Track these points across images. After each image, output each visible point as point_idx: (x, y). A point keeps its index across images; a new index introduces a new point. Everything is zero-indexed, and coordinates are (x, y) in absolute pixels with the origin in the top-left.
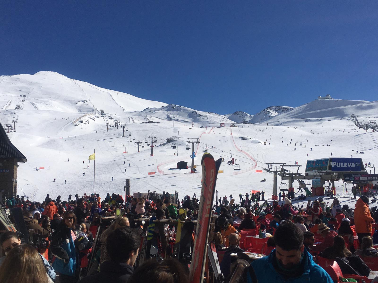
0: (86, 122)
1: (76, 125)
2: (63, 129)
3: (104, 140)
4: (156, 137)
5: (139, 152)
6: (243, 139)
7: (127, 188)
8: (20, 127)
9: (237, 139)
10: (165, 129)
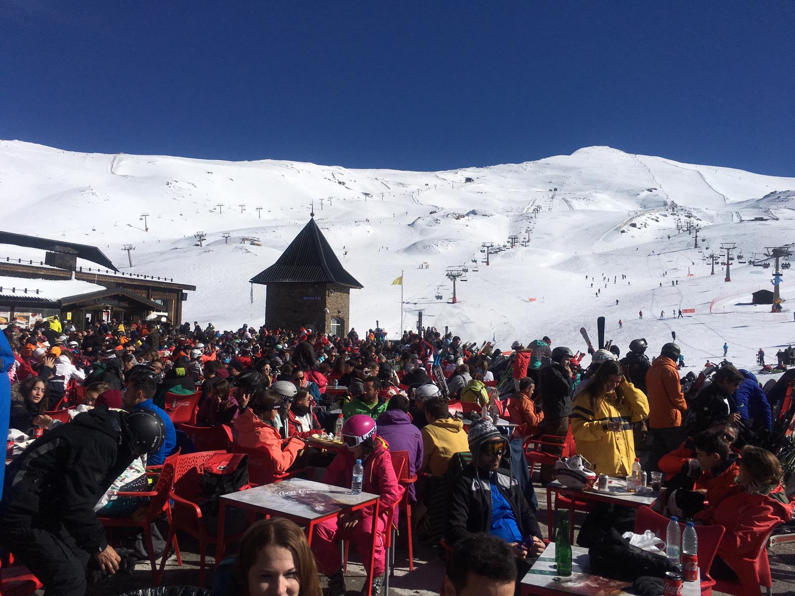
0: (642, 224)
1: (623, 232)
2: (601, 239)
3: (659, 254)
4: (736, 247)
5: (713, 272)
8: (537, 238)
10: (782, 231)
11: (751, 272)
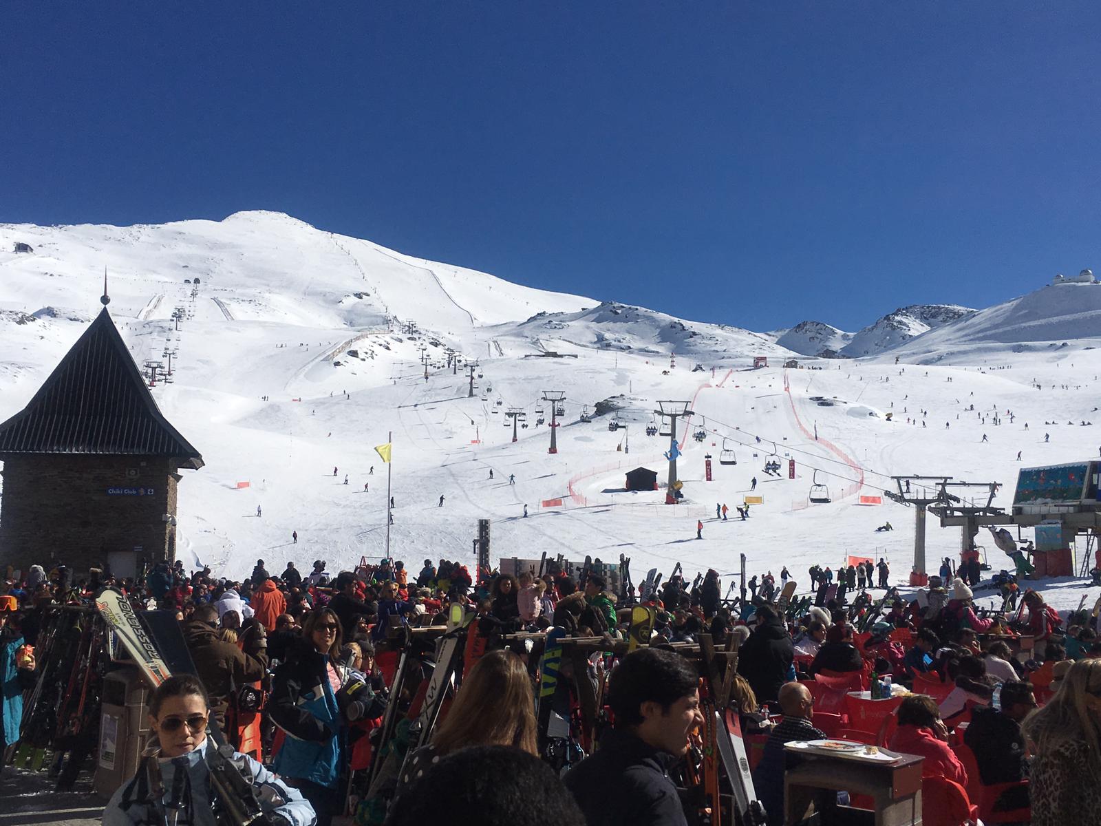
0: (366, 353)
1: (337, 364)
2: (302, 376)
3: (416, 406)
4: (565, 399)
5: (516, 440)
6: (824, 405)
7: (483, 544)
8: (184, 368)
9: (804, 403)
10: (590, 375)
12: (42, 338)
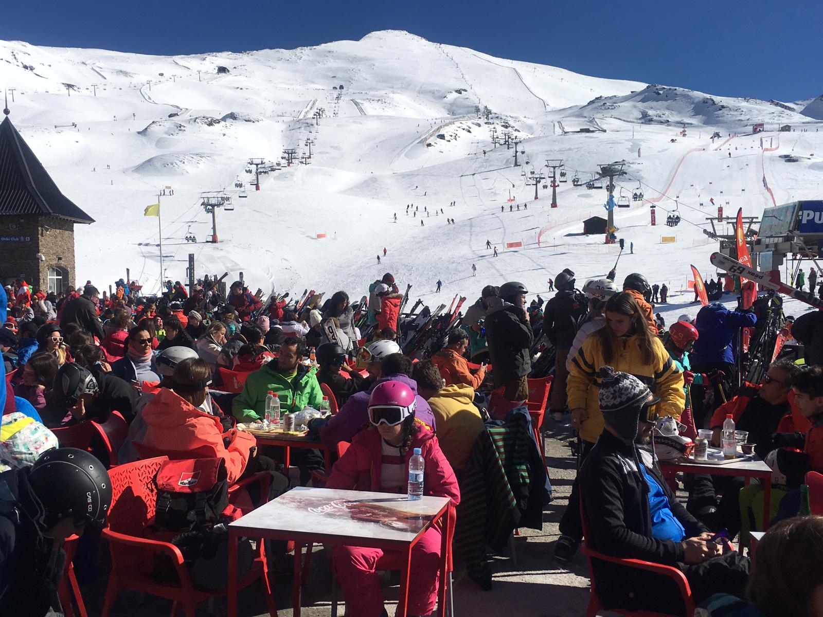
0: (451, 136)
1: (429, 145)
3: (474, 174)
4: (563, 165)
5: (538, 198)
6: (790, 162)
9: (773, 160)
10: (610, 145)
11: (578, 196)
12: (224, 135)
